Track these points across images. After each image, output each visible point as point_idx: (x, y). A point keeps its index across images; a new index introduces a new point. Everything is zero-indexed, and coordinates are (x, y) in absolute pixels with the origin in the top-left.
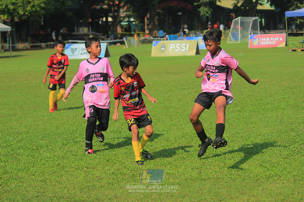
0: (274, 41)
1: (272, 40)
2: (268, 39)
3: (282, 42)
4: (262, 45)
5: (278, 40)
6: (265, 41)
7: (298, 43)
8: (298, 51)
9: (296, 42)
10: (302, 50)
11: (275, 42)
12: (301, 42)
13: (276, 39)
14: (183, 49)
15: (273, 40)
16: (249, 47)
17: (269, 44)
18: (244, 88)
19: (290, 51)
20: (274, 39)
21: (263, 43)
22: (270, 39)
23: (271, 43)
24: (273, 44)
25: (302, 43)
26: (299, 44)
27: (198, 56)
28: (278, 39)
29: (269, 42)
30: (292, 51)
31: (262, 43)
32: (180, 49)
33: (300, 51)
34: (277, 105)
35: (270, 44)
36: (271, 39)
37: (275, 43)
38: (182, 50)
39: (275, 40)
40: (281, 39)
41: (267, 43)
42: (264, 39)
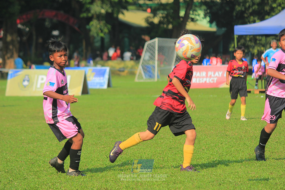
0: (214, 77)
1: (211, 77)
2: (204, 74)
5: (220, 75)
6: (198, 77)
8: (254, 93)
10: (261, 92)
11: (215, 79)
13: (217, 74)
15: (213, 75)
17: (205, 82)
20: (214, 74)
21: (196, 81)
22: (207, 74)
23: (208, 80)
24: (212, 82)
27: (86, 96)
28: (221, 73)
29: (205, 79)
33: (258, 92)
35: (208, 82)
36: (210, 73)
37: (215, 81)
39: (216, 77)
41: (203, 80)
42: (197, 73)
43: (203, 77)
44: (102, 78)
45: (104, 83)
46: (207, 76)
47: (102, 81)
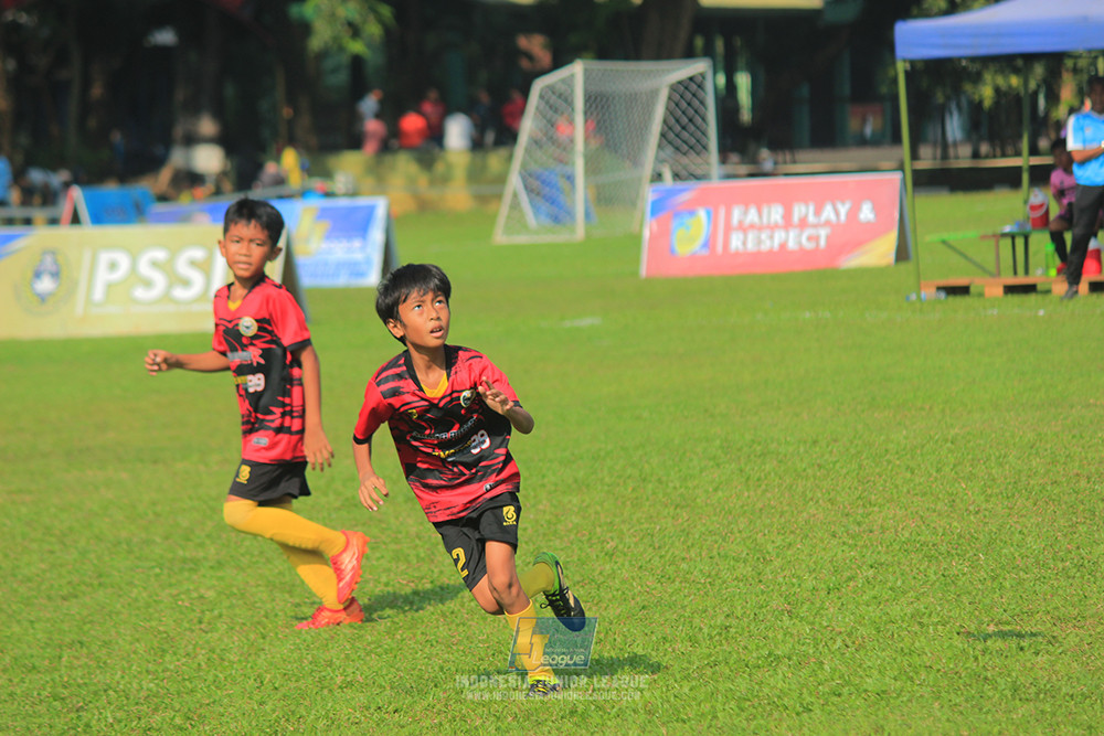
0: (815, 226)
1: (803, 224)
2: (776, 213)
3: (872, 232)
4: (737, 254)
5: (843, 217)
6: (752, 226)
7: (984, 237)
8: (981, 295)
9: (972, 234)
10: (1010, 290)
11: (823, 233)
12: (1007, 229)
13: (828, 212)
14: (186, 283)
15: (811, 219)
16: (643, 271)
17: (783, 246)
18: (611, 555)
19: (929, 293)
20: (818, 212)
21: (744, 243)
22: (787, 216)
23: (793, 240)
24: (809, 246)
25: (1013, 237)
26: (992, 242)
28: (843, 209)
29: (779, 236)
30: (942, 295)
31: (736, 242)
32: (170, 286)
33: (1000, 290)
34: (834, 670)
35: (792, 245)
36: (799, 211)
37: (823, 243)
38: (180, 293)
39: (828, 223)
40: (867, 213)
41: (772, 238)
42: (746, 213)
43: (773, 228)
44: (357, 243)
45: (368, 261)
46: (788, 222)
47: (358, 256)
